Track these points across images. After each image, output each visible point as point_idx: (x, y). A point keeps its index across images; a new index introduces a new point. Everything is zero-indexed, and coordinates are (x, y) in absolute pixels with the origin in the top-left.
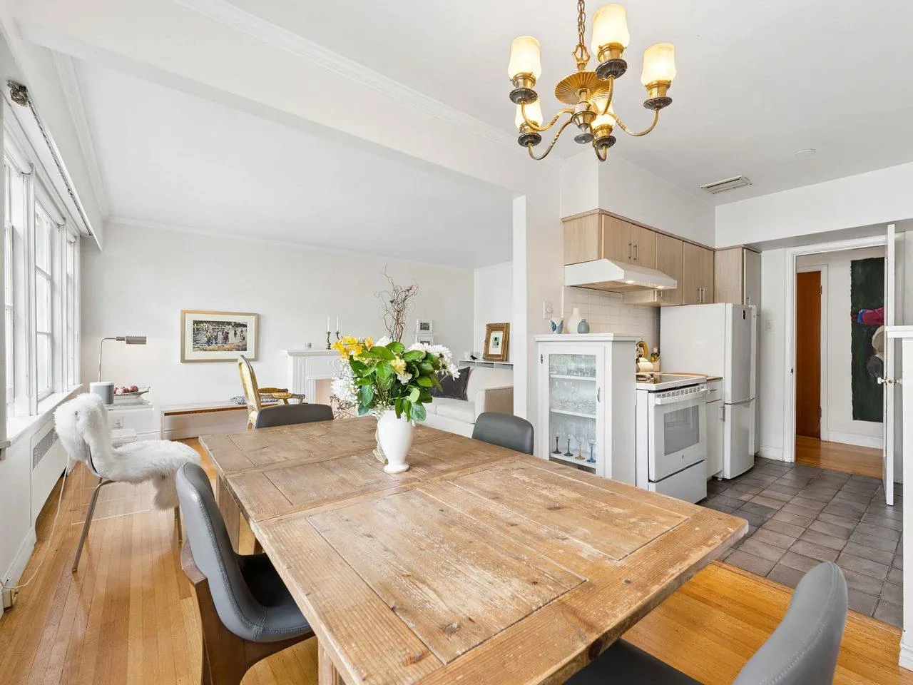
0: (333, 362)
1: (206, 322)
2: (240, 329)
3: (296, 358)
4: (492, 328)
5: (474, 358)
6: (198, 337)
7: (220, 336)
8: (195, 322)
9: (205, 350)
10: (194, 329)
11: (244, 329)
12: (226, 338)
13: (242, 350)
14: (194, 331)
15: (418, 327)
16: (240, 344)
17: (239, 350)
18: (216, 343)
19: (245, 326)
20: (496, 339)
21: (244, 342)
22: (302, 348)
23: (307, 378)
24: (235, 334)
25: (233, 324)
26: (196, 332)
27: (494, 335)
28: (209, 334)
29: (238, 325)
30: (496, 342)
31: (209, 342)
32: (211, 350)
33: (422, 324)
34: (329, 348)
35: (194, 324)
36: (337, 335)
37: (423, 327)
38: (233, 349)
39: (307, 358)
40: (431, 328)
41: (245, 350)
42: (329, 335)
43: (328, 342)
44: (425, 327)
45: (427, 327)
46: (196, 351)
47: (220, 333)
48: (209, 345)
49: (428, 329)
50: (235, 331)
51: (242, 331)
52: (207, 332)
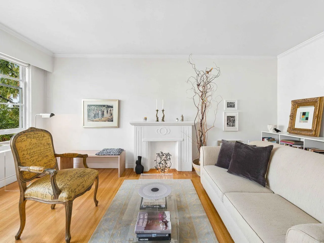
0: (159, 130)
1: (93, 105)
2: (109, 109)
3: (136, 126)
4: (297, 104)
5: (278, 131)
6: (90, 114)
7: (100, 113)
8: (88, 105)
9: (93, 121)
10: (88, 109)
11: (112, 109)
12: (103, 114)
13: (111, 121)
14: (88, 110)
15: (225, 105)
16: (110, 118)
17: (109, 121)
18: (98, 117)
19: (112, 107)
20: (304, 114)
21: (111, 117)
22: (142, 120)
23: (142, 141)
24: (107, 112)
26: (89, 111)
27: (300, 110)
28: (95, 112)
29: (109, 107)
30: (305, 117)
31: (95, 117)
32: (96, 121)
33: (228, 103)
34: (158, 121)
35: (88, 107)
36: (163, 112)
37: (229, 105)
38: (106, 120)
39: (142, 127)
40: (236, 106)
41: (112, 121)
42: (157, 112)
43: (157, 117)
44: (231, 105)
45: (233, 105)
46: (89, 121)
47: (100, 111)
48: (95, 118)
49: (234, 106)
50: (107, 110)
51: (111, 110)
52: (94, 111)
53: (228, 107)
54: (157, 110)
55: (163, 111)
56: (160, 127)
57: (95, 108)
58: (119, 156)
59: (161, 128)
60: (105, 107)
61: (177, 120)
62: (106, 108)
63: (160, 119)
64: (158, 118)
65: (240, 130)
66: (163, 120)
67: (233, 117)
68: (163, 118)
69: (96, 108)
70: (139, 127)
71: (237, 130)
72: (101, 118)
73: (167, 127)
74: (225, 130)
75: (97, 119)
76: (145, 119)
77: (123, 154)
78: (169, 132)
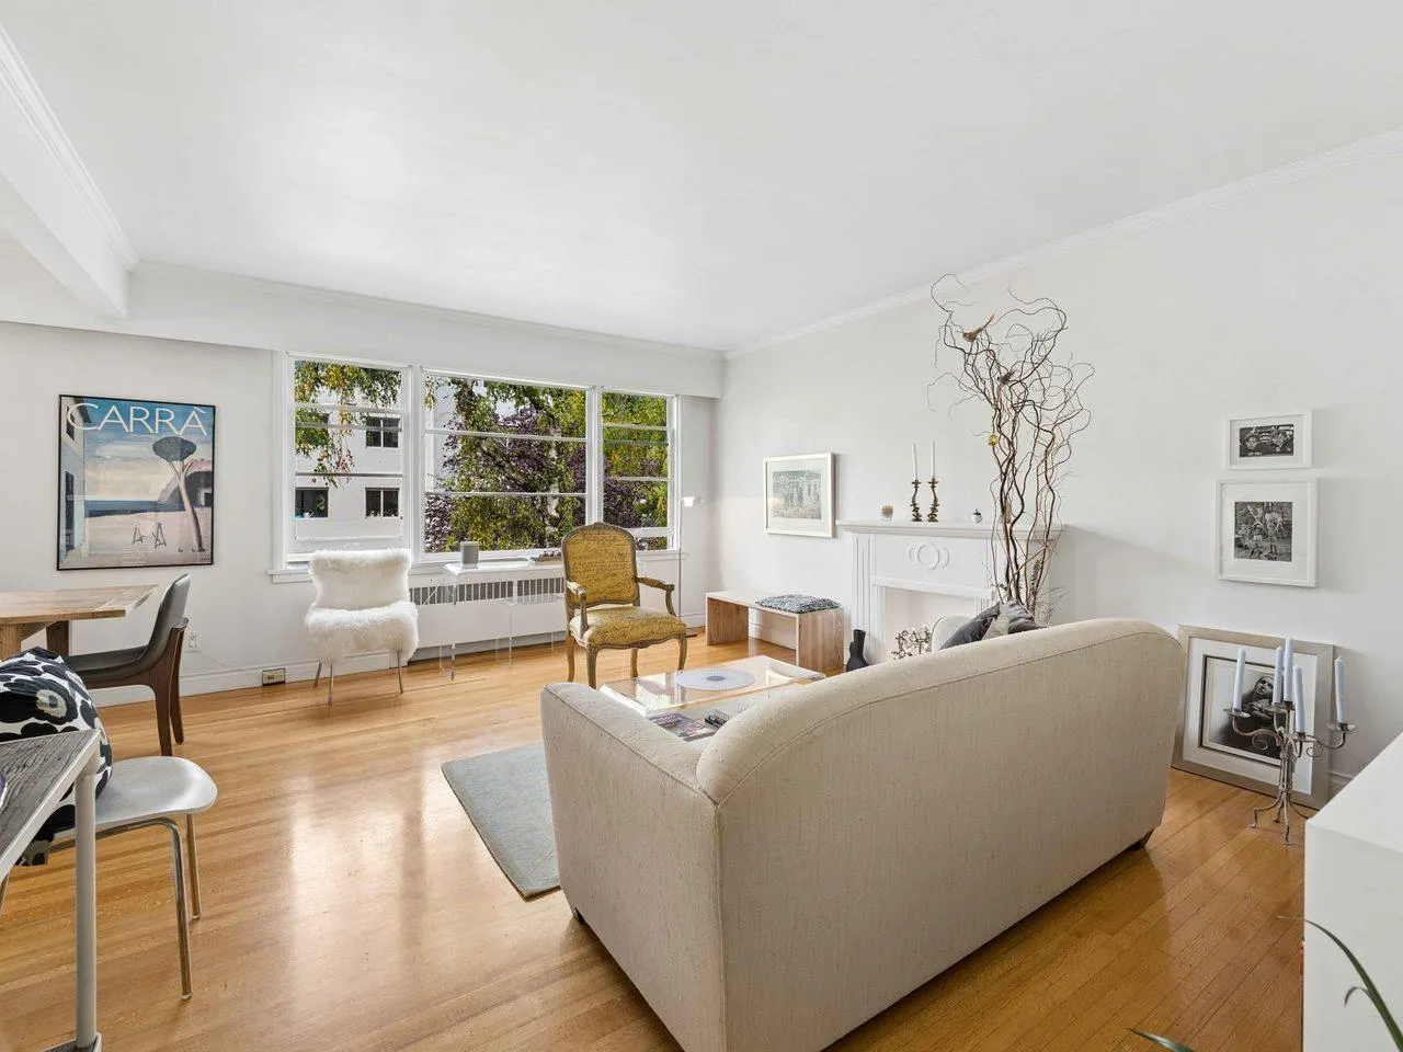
0: (916, 551)
1: (784, 473)
2: (813, 482)
3: (858, 535)
6: (778, 497)
7: (796, 494)
8: (775, 474)
9: (783, 516)
10: (774, 484)
11: (818, 481)
13: (817, 518)
16: (815, 507)
18: (792, 506)
19: (819, 476)
21: (818, 505)
23: (872, 582)
25: (806, 475)
26: (776, 488)
28: (786, 492)
29: (812, 476)
31: (786, 504)
32: (788, 517)
33: (1244, 431)
34: (917, 518)
35: (773, 478)
36: (933, 487)
37: (1252, 444)
39: (872, 537)
40: (1302, 442)
41: (819, 517)
42: (916, 487)
43: (914, 505)
44: (1266, 442)
45: (1279, 441)
46: (776, 517)
47: (795, 490)
48: (786, 509)
49: (1287, 448)
50: (809, 485)
51: (816, 485)
52: (784, 487)
53: (1244, 452)
54: (916, 483)
55: (933, 483)
56: (921, 541)
57: (787, 479)
58: (797, 616)
59: (920, 545)
60: (804, 478)
61: (973, 517)
62: (806, 478)
63: (925, 511)
64: (918, 508)
65: (1323, 580)
66: (932, 518)
67: (1284, 508)
68: (934, 509)
69: (787, 481)
70: (864, 538)
71: (1309, 581)
72: (799, 510)
73: (940, 542)
74: (1225, 577)
75: (791, 510)
76: (888, 512)
77: (820, 616)
78: (943, 562)
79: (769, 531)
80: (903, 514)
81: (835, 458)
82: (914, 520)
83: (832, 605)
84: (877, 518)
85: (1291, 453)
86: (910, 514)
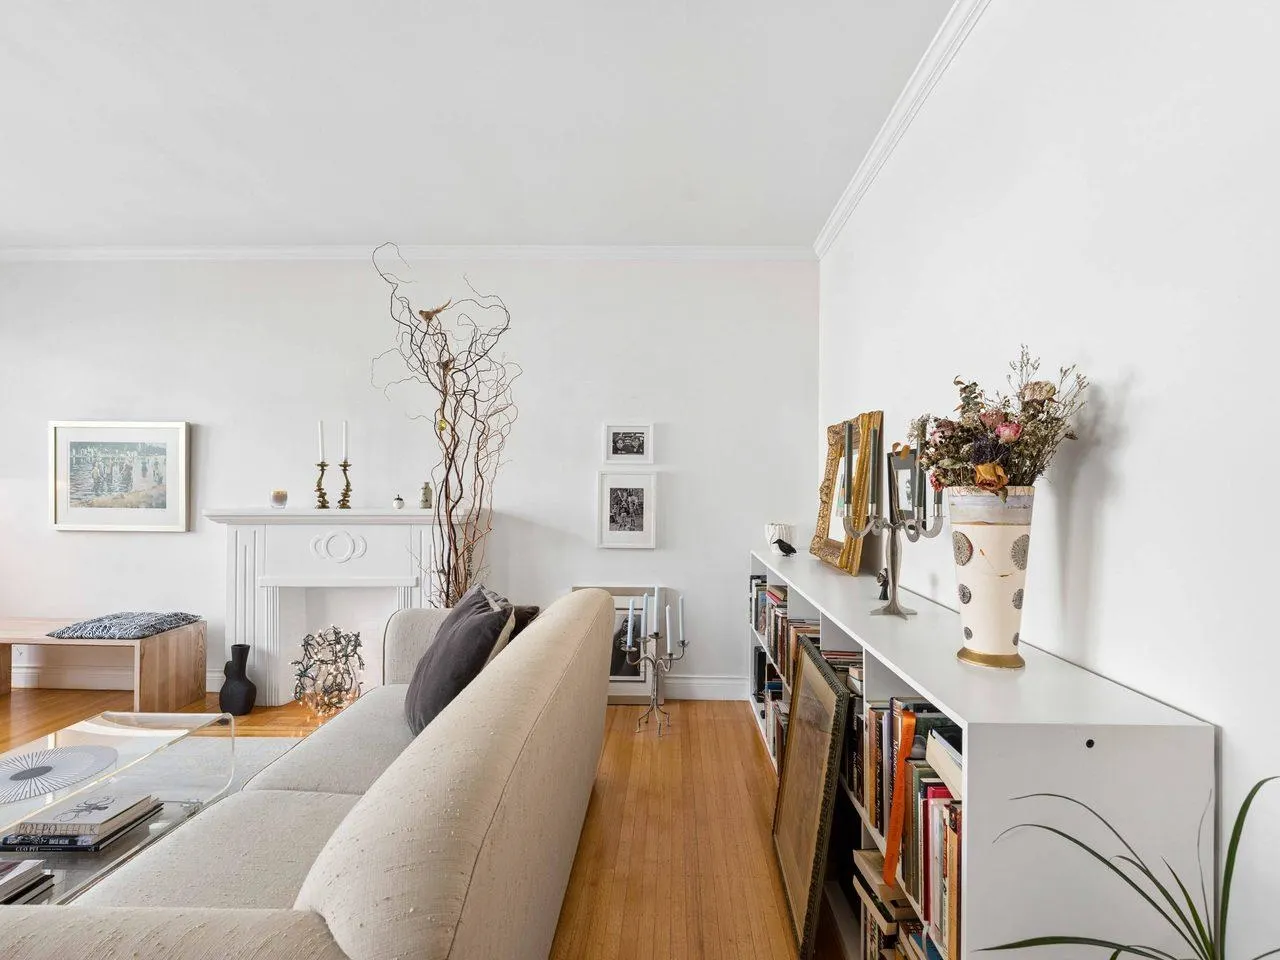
0: (323, 542)
1: (92, 444)
2: (152, 459)
3: (236, 528)
5: (787, 550)
7: (117, 476)
9: (91, 505)
10: (71, 459)
11: (160, 458)
12: (127, 480)
14: (71, 464)
15: (604, 443)
16: (154, 493)
17: (151, 506)
19: (163, 452)
23: (259, 584)
24: (144, 470)
25: (140, 449)
31: (97, 488)
33: (616, 435)
34: (324, 505)
35: (71, 450)
36: (345, 470)
37: (620, 445)
38: (140, 503)
39: (259, 529)
40: (649, 446)
41: (163, 505)
42: (323, 470)
43: (320, 489)
44: (627, 444)
45: (636, 444)
46: (76, 506)
47: (116, 469)
48: (98, 495)
49: (640, 450)
50: (144, 464)
51: (156, 464)
52: (94, 466)
53: (616, 450)
54: (323, 466)
55: (345, 466)
56: (329, 531)
57: (99, 454)
58: (137, 643)
59: (330, 534)
60: (136, 453)
61: (395, 503)
62: (139, 454)
63: (334, 497)
64: (325, 494)
65: (661, 544)
66: (344, 504)
67: (639, 492)
68: (346, 495)
69: (100, 456)
70: (245, 531)
71: (652, 545)
72: (122, 497)
73: (355, 531)
75: (105, 497)
76: (280, 498)
77: (173, 637)
78: (360, 550)
79: (61, 526)
80: (303, 500)
81: (191, 431)
82: (320, 508)
83: (188, 620)
84: (267, 505)
85: (642, 453)
86: (315, 501)
